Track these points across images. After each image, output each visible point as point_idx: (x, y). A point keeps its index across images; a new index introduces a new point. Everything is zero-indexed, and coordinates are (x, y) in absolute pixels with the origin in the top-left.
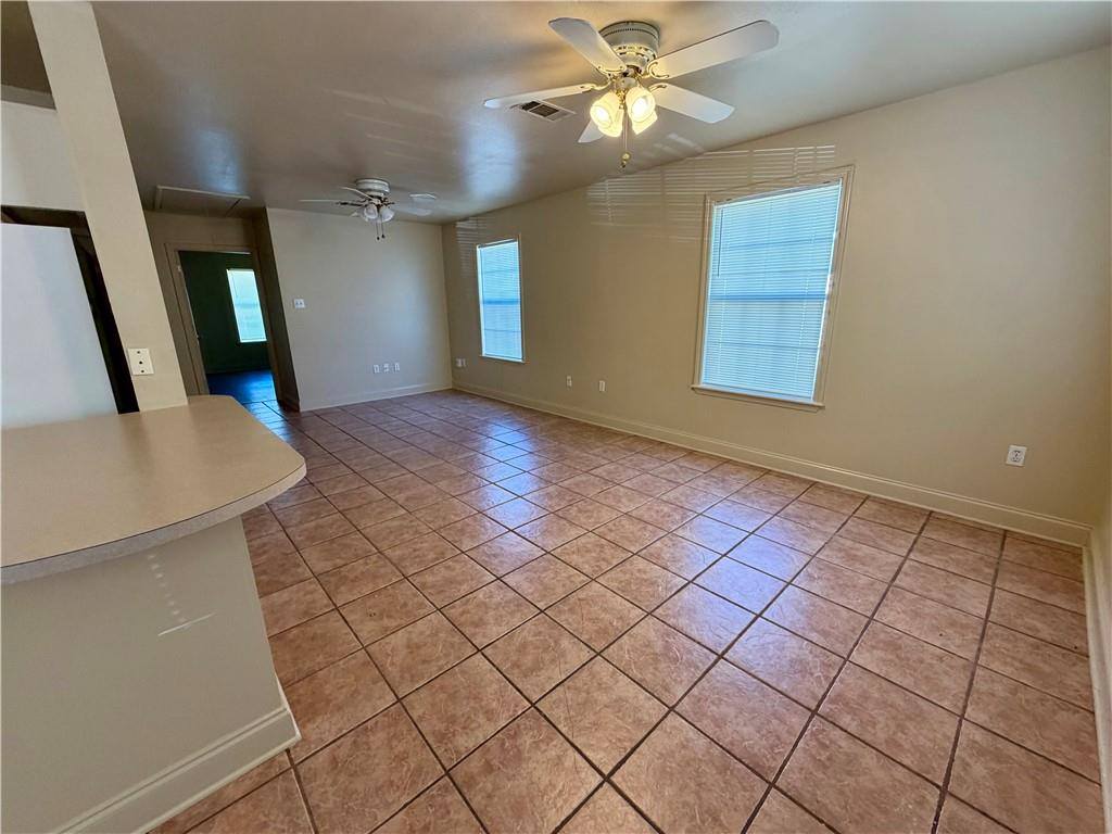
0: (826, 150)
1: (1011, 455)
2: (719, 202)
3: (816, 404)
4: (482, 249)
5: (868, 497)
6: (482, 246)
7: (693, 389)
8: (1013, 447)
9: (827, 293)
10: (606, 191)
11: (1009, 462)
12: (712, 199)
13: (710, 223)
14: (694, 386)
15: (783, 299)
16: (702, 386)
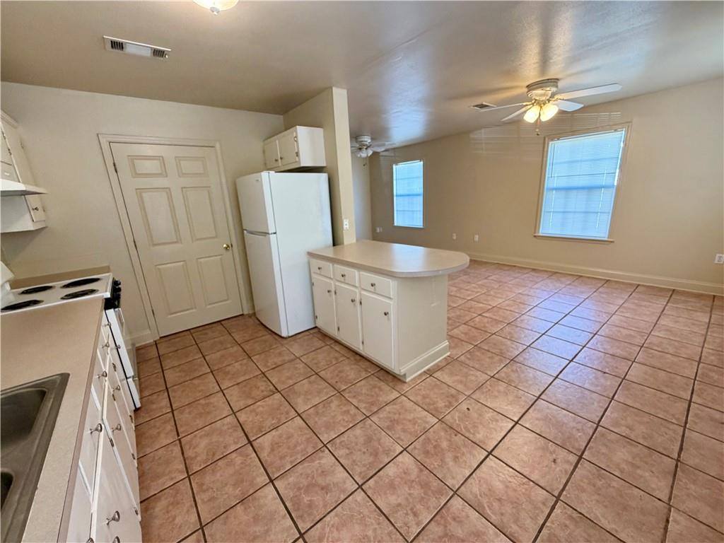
0: (616, 115)
1: (717, 258)
2: (552, 140)
3: (609, 240)
4: (397, 166)
5: (639, 285)
6: (397, 165)
7: (535, 236)
8: (718, 255)
9: (615, 184)
10: (482, 134)
11: (716, 262)
12: (549, 139)
13: (547, 151)
14: (536, 235)
15: (590, 189)
16: (541, 234)
